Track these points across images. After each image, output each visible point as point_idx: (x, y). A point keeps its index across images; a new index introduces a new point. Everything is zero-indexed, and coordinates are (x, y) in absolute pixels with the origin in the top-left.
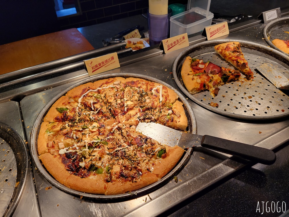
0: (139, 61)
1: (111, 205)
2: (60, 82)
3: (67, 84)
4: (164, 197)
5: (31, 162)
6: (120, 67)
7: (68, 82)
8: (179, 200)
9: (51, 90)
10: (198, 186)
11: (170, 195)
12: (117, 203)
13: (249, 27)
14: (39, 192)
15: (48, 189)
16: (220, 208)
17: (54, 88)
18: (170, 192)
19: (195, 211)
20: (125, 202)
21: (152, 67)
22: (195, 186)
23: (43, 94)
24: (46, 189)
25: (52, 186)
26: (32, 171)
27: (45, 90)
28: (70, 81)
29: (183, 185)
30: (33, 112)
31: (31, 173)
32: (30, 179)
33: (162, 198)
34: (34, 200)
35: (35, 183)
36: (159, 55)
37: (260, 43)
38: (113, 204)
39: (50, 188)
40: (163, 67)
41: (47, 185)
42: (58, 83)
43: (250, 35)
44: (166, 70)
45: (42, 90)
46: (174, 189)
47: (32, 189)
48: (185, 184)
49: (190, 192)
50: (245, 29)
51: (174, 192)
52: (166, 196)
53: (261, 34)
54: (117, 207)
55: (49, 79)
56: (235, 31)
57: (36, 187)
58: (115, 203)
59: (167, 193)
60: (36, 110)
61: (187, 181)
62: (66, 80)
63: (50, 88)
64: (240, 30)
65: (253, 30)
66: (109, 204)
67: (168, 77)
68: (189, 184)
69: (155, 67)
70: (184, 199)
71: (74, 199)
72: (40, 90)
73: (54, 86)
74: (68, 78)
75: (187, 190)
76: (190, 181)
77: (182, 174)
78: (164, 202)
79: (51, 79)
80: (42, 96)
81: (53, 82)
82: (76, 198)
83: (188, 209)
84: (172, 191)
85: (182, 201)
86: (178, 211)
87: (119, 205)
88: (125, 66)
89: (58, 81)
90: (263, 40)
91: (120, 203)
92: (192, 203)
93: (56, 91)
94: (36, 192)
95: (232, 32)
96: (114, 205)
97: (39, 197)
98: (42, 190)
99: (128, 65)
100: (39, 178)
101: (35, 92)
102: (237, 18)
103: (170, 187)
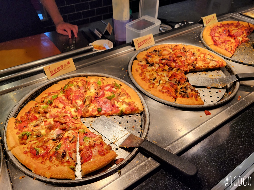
0: (100, 62)
1: (79, 188)
2: (30, 83)
3: (36, 84)
4: (124, 177)
5: (5, 155)
6: (76, 69)
7: (36, 82)
8: (136, 179)
9: (22, 90)
10: (152, 166)
11: (129, 175)
12: (84, 186)
13: (189, 32)
14: (14, 182)
15: (21, 178)
16: (170, 183)
17: (24, 88)
18: (129, 172)
19: (150, 186)
20: (91, 184)
21: (111, 66)
22: (149, 165)
23: (15, 94)
24: (20, 178)
25: (25, 175)
26: (7, 163)
27: (16, 90)
28: (39, 81)
29: (139, 165)
30: (5, 111)
31: (5, 165)
32: (5, 170)
33: (122, 178)
34: (9, 189)
35: (9, 173)
36: (117, 56)
37: (198, 45)
38: (80, 187)
39: (23, 177)
40: (120, 66)
41: (20, 174)
42: (28, 84)
43: (190, 39)
44: (123, 69)
45: (13, 90)
46: (132, 170)
47: (7, 180)
48: (141, 164)
49: (146, 171)
50: (186, 34)
51: (132, 172)
52: (126, 176)
53: (198, 37)
54: (84, 189)
55: (19, 80)
56: (178, 35)
57: (11, 177)
58: (82, 186)
59: (127, 174)
60: (8, 108)
61: (143, 161)
62: (35, 80)
63: (20, 88)
64: (182, 35)
65: (192, 35)
66: (77, 187)
67: (125, 75)
68: (144, 164)
69: (113, 67)
70: (141, 177)
71: (45, 185)
72: (12, 90)
73: (24, 86)
74: (37, 79)
75: (143, 169)
76: (146, 161)
77: (139, 156)
78: (124, 181)
79: (21, 80)
80: (14, 95)
81: (23, 82)
82: (47, 184)
83: (145, 185)
84: (130, 171)
85: (139, 179)
86: (136, 187)
87: (86, 187)
88: (88, 67)
89: (28, 81)
90: (200, 42)
91: (86, 185)
92: (147, 180)
93: (26, 90)
94: (11, 182)
95: (176, 36)
96: (82, 188)
97: (14, 186)
98: (16, 179)
99: (91, 66)
100: (13, 169)
101: (6, 92)
102: (180, 24)
103: (129, 168)
